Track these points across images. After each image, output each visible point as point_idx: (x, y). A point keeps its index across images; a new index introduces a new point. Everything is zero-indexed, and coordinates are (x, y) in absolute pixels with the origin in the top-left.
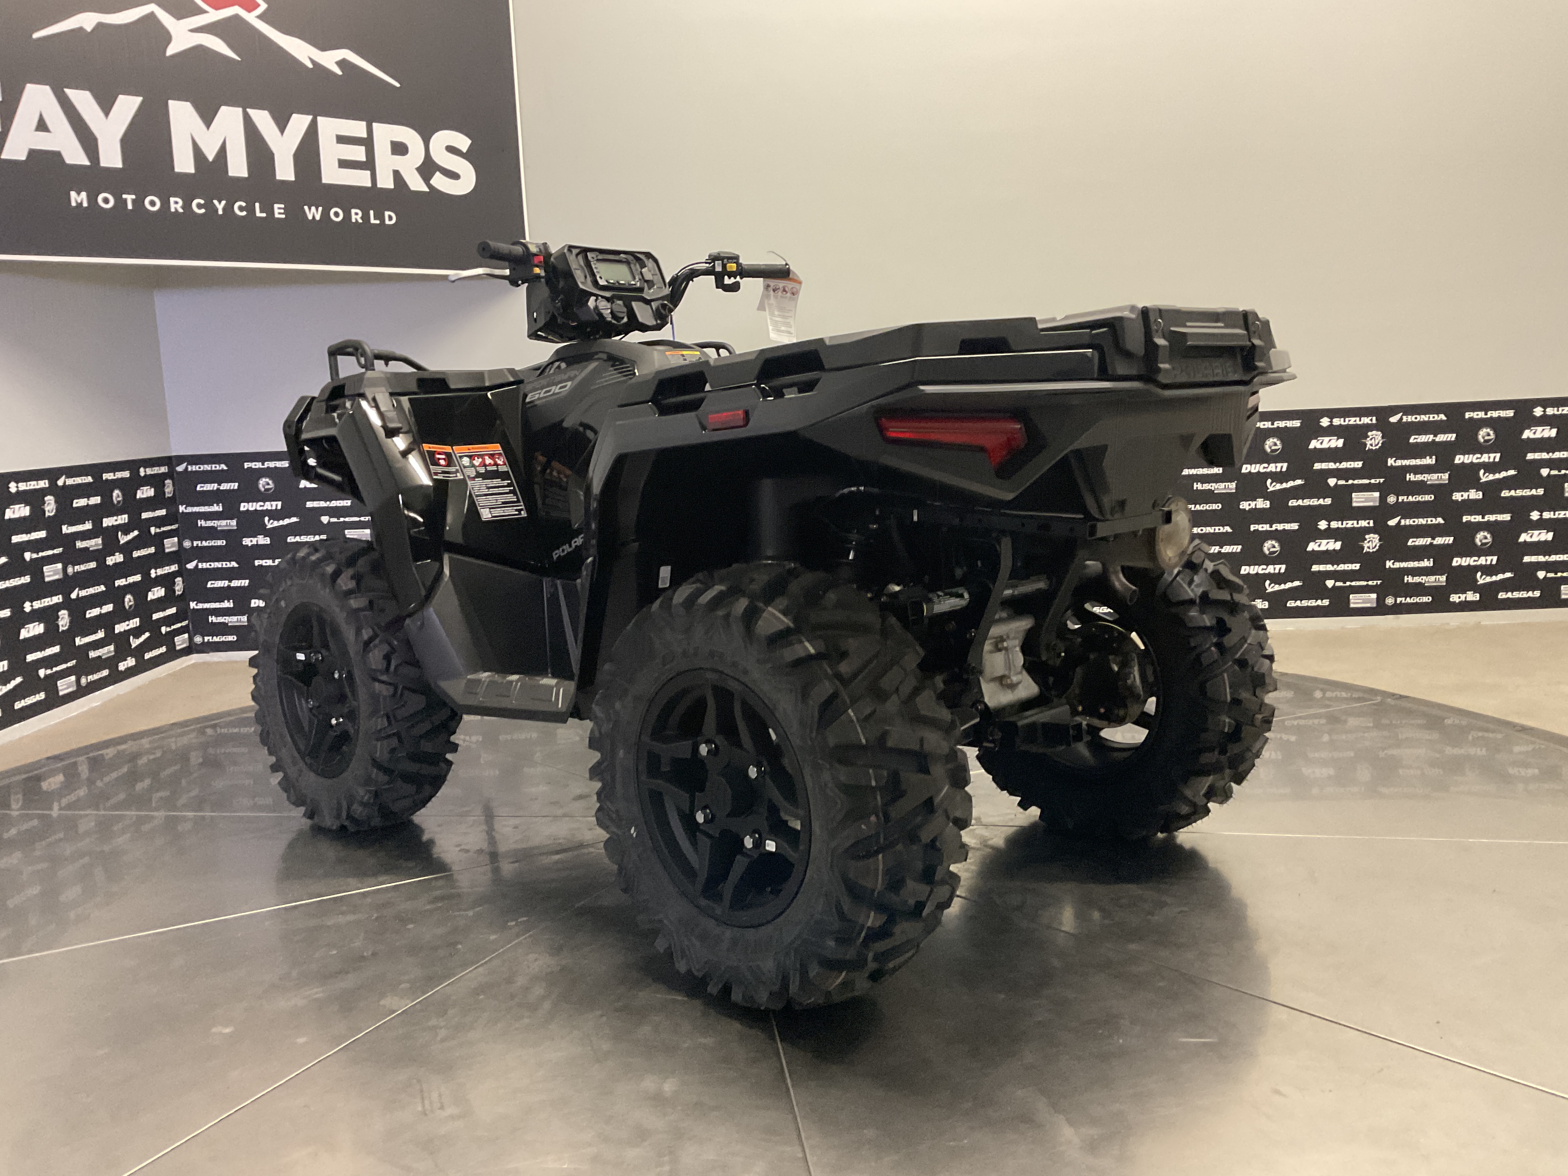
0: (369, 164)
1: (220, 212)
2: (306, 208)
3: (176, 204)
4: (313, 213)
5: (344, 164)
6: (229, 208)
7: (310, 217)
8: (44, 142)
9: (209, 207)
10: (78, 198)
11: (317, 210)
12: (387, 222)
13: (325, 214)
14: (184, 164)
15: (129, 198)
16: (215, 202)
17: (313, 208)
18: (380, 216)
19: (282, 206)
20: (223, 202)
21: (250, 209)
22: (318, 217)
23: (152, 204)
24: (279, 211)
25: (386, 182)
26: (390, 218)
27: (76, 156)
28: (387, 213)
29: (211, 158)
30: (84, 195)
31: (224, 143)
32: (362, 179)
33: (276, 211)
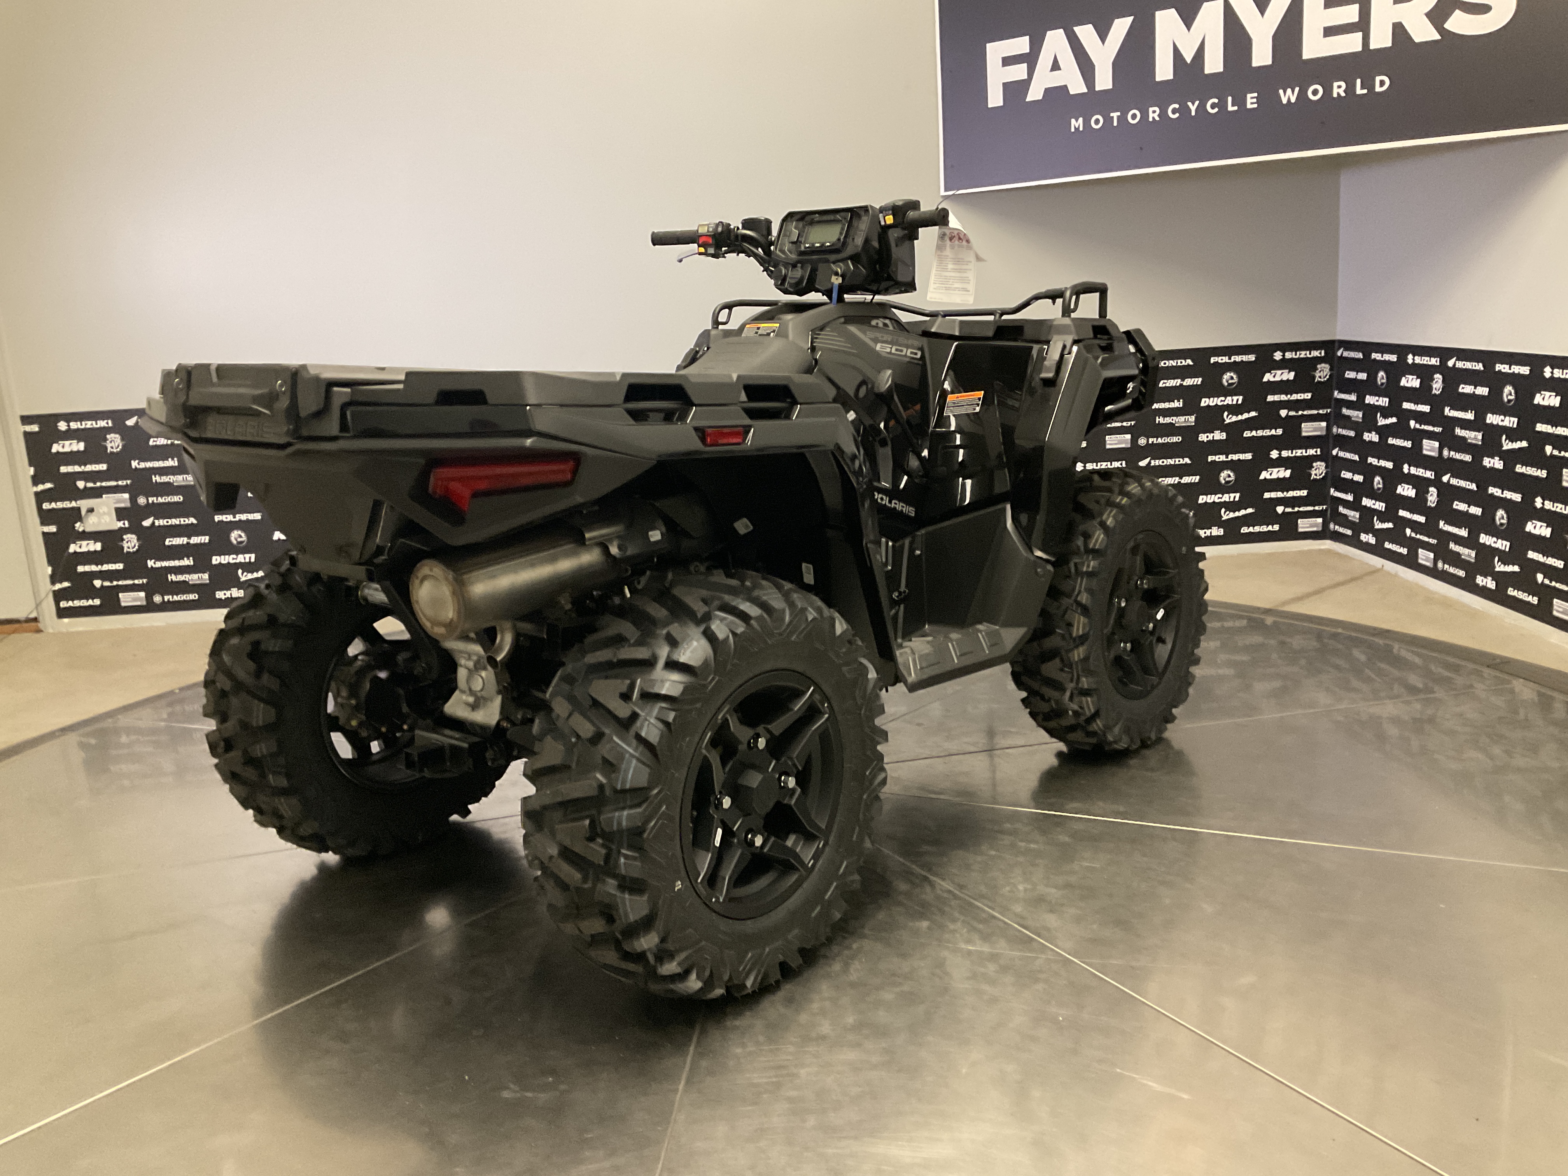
0: (1363, 25)
1: (1193, 113)
2: (1281, 92)
3: (1154, 113)
4: (1289, 96)
5: (1329, 31)
6: (1202, 108)
7: (1285, 101)
8: (1055, 80)
9: (1184, 110)
10: (1077, 124)
11: (1293, 92)
12: (1378, 89)
13: (1302, 95)
14: (1164, 71)
15: (1115, 115)
16: (1190, 104)
17: (1289, 91)
18: (1368, 84)
19: (1256, 95)
20: (1197, 103)
21: (1222, 105)
22: (1293, 100)
23: (1134, 116)
24: (1251, 101)
25: (1381, 38)
26: (1382, 83)
27: (1077, 86)
28: (1378, 79)
29: (1189, 60)
30: (1081, 120)
31: (1204, 39)
32: (1352, 43)
33: (1249, 101)
